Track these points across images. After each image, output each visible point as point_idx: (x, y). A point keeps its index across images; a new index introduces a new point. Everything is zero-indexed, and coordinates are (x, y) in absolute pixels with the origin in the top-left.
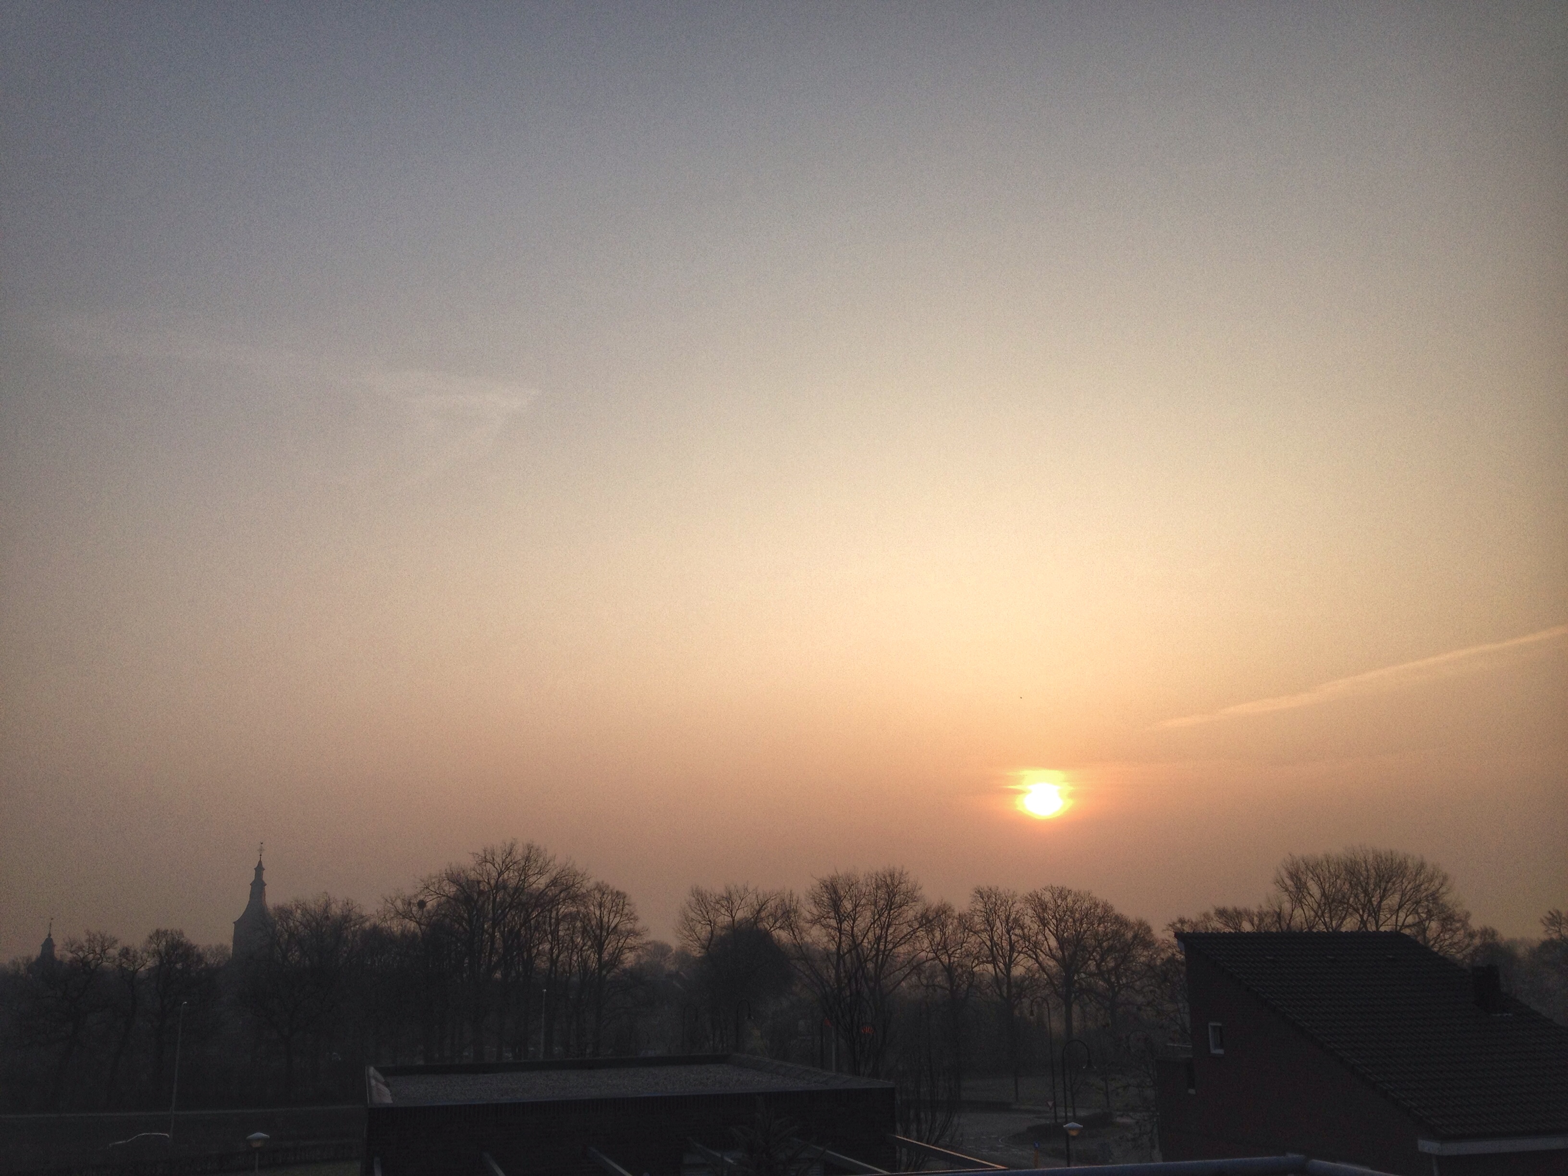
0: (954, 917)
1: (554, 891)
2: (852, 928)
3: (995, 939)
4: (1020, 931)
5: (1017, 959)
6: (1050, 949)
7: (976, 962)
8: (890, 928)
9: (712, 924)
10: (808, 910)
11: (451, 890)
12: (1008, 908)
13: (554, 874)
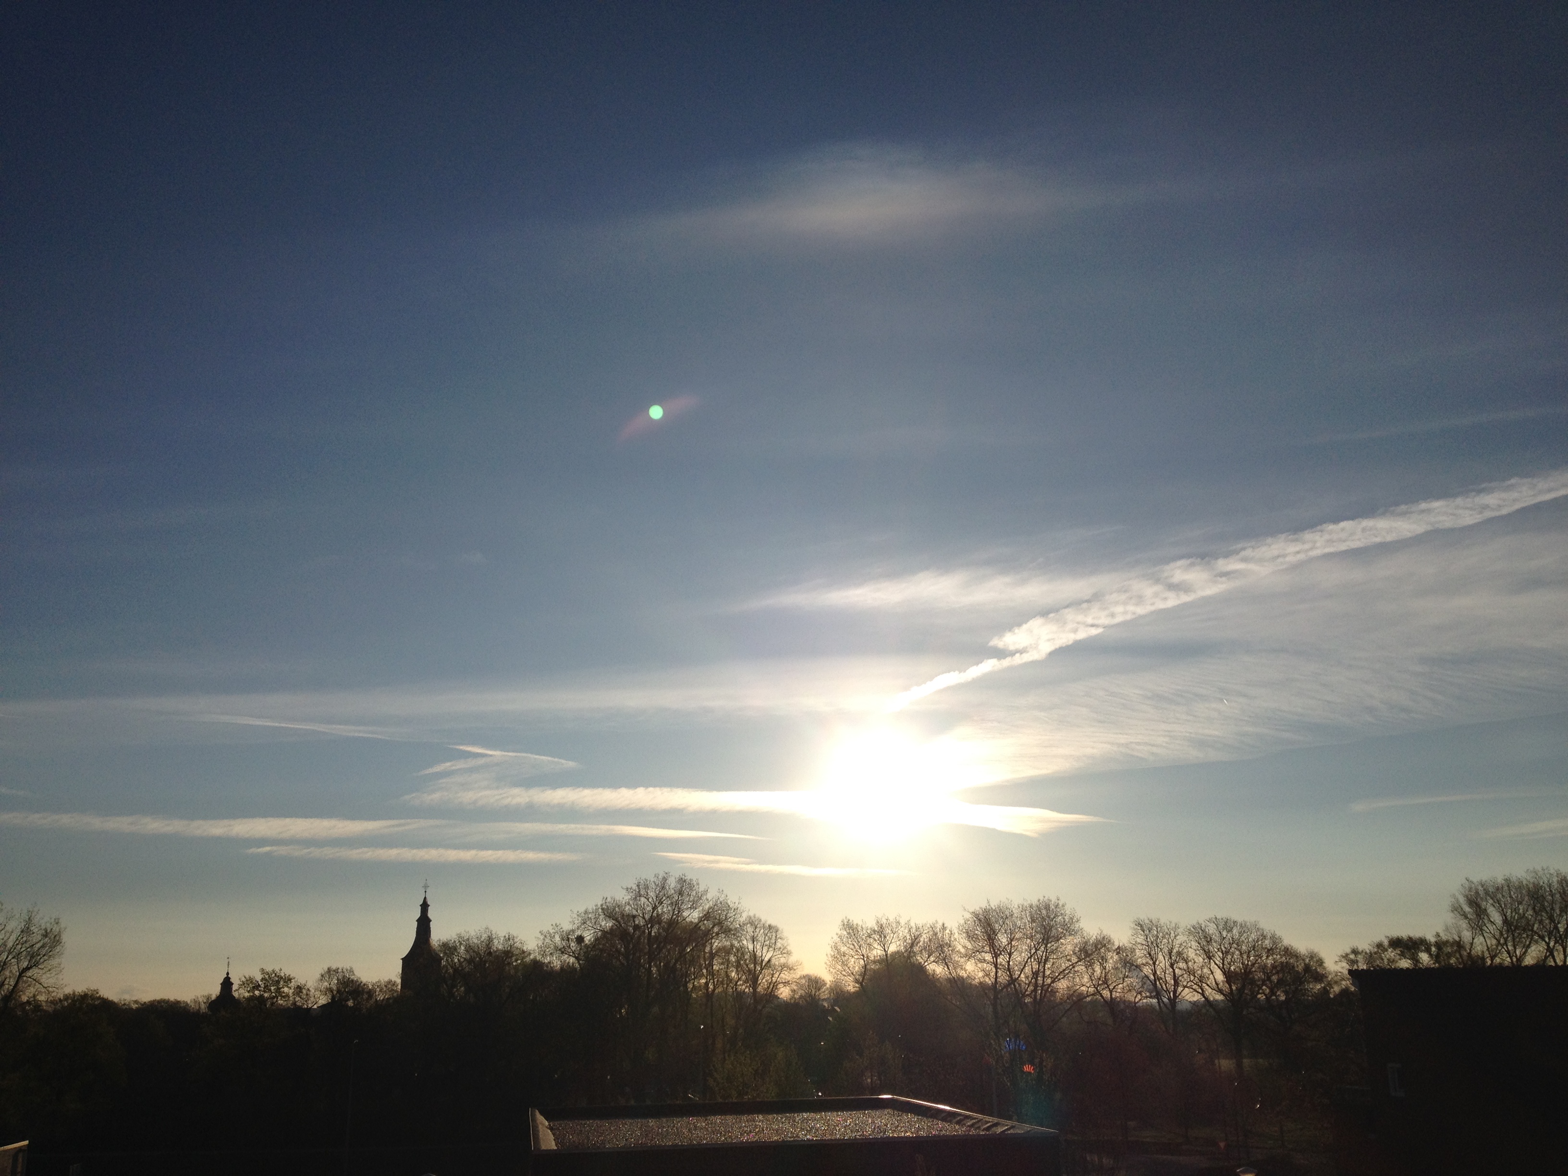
0: (1114, 950)
1: (708, 924)
2: (1009, 962)
3: (1158, 973)
4: (1184, 964)
5: (1182, 994)
6: (1217, 984)
7: (1139, 996)
8: (1048, 963)
9: (865, 959)
10: (961, 943)
11: (607, 924)
12: (1170, 940)
13: (707, 907)
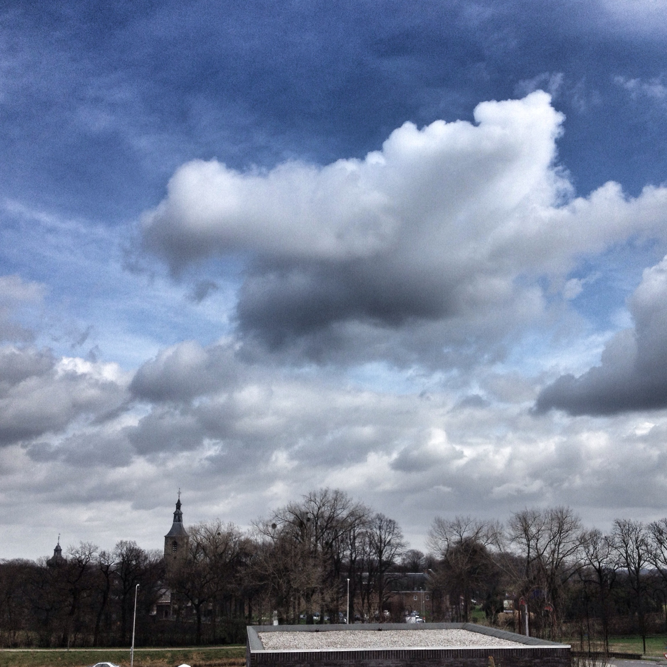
0: (602, 538)
1: (353, 519)
2: (537, 544)
3: (629, 552)
4: (645, 547)
5: (644, 565)
7: (617, 566)
8: (561, 545)
9: (448, 541)
10: (508, 532)
11: (291, 517)
12: (637, 533)
13: (351, 509)
